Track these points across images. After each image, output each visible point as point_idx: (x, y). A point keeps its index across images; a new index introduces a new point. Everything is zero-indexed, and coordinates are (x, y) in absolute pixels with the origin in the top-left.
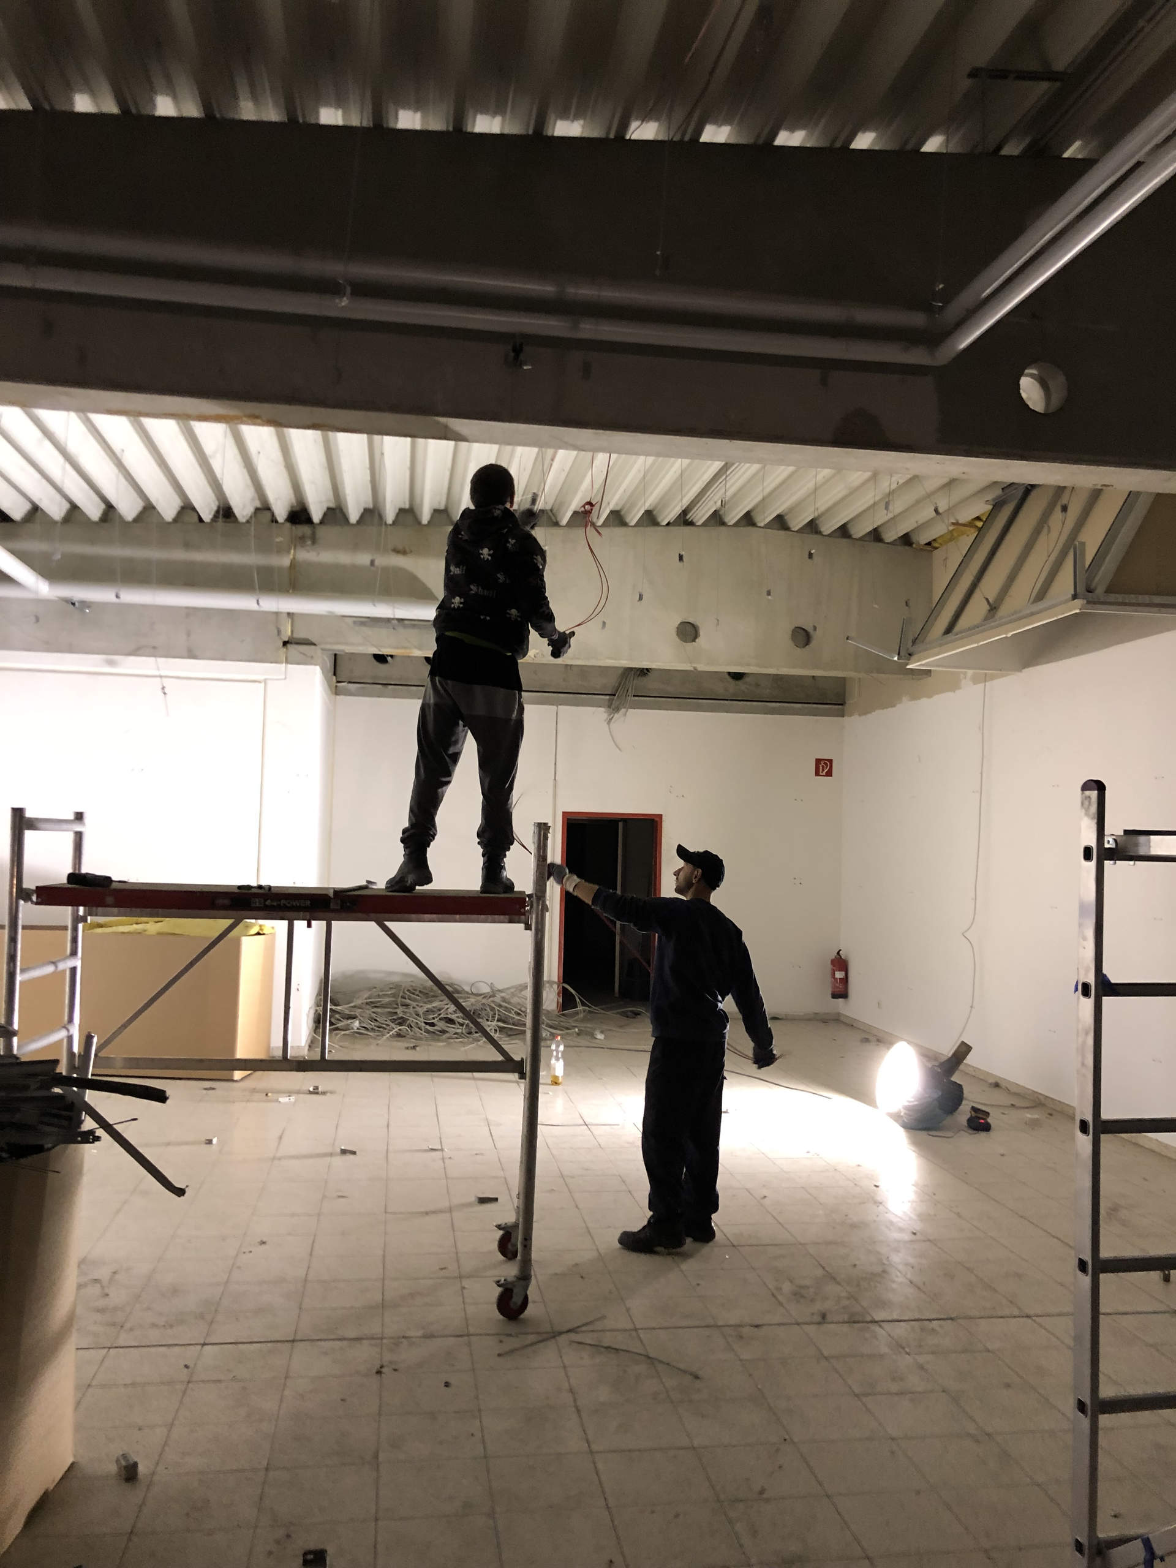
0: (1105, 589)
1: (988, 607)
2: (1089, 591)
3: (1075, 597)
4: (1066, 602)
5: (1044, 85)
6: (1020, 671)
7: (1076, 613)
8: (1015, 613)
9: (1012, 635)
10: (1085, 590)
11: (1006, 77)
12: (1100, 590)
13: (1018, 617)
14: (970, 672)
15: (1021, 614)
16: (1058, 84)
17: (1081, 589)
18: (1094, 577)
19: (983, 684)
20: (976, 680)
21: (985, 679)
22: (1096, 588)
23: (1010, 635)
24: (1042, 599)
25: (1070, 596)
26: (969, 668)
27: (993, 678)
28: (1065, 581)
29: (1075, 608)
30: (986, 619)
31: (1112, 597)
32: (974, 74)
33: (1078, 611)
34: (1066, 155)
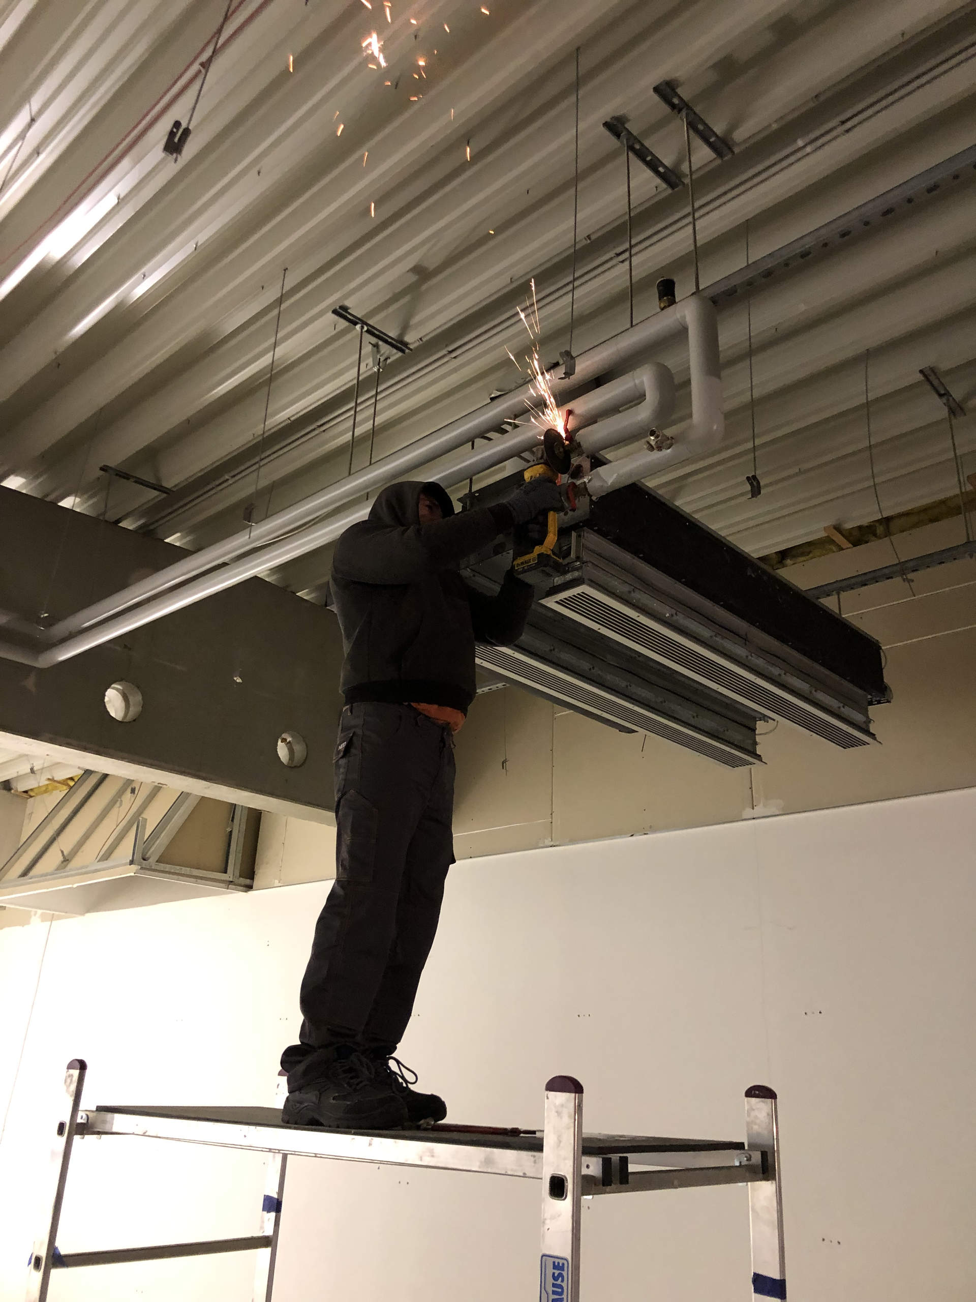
0: (157, 859)
1: (61, 858)
2: (144, 859)
3: (132, 862)
4: (125, 865)
5: (156, 493)
6: (83, 914)
7: (130, 876)
8: (82, 868)
9: (78, 886)
10: (141, 858)
11: (128, 479)
12: (152, 861)
13: (85, 872)
14: (39, 912)
15: (89, 869)
16: (165, 495)
17: (138, 856)
18: (149, 850)
19: (49, 923)
20: (44, 918)
21: (53, 918)
22: (149, 858)
23: (75, 886)
24: (107, 860)
25: (129, 861)
26: (40, 908)
27: (59, 918)
28: (126, 849)
29: (131, 871)
30: (57, 869)
31: (162, 866)
32: (104, 469)
33: (132, 874)
34: (167, 541)
